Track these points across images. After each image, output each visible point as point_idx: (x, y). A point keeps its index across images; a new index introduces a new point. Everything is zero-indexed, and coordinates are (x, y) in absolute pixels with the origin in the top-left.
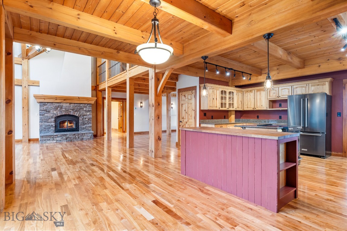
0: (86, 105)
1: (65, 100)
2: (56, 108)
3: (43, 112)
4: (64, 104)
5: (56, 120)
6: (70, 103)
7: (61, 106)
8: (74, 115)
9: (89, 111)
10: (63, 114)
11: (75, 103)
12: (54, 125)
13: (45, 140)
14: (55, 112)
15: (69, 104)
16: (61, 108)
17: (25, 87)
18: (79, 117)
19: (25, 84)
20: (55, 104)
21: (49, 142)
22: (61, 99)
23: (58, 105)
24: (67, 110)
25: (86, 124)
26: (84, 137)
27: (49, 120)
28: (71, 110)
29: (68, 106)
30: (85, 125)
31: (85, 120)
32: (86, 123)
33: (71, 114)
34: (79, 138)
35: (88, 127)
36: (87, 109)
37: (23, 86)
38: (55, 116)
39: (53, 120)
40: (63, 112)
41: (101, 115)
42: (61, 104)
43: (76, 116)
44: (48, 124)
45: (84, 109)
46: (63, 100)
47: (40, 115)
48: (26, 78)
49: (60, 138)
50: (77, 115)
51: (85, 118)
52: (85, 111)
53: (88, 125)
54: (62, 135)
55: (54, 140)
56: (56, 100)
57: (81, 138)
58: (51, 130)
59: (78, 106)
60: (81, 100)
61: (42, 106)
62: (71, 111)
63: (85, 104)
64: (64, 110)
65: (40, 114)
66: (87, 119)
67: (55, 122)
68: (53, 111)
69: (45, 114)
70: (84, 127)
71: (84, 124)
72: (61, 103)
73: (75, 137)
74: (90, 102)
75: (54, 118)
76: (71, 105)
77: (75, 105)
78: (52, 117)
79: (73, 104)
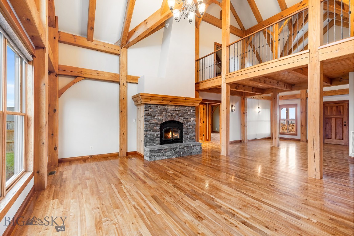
0: (191, 108)
1: (171, 102)
2: (161, 112)
3: (148, 117)
4: (170, 107)
5: (161, 127)
6: (176, 106)
7: (166, 109)
8: (178, 121)
9: (193, 116)
10: (168, 120)
11: (180, 106)
12: (159, 135)
13: (155, 156)
14: (160, 118)
15: (173, 107)
16: (166, 112)
17: (124, 84)
18: (183, 124)
19: (123, 80)
20: (160, 106)
21: (159, 159)
22: (168, 100)
23: (163, 107)
25: (190, 133)
26: (194, 151)
27: (154, 128)
28: (176, 115)
29: (173, 109)
30: (190, 135)
31: (189, 128)
32: (190, 131)
33: (176, 120)
34: (189, 152)
35: (192, 137)
36: (191, 113)
37: (121, 83)
38: (160, 123)
39: (158, 128)
40: (168, 117)
42: (166, 107)
43: (180, 122)
44: (153, 133)
45: (189, 113)
46: (169, 102)
47: (145, 121)
48: (124, 72)
49: (169, 153)
50: (182, 122)
52: (190, 116)
53: (192, 135)
54: (172, 148)
55: (163, 155)
56: (162, 101)
58: (156, 141)
59: (183, 110)
60: (187, 102)
61: (147, 110)
62: (175, 117)
64: (169, 114)
65: (146, 119)
66: (191, 127)
67: (160, 131)
68: (158, 116)
69: (151, 121)
70: (188, 136)
71: (188, 133)
72: (166, 105)
73: (184, 151)
74: (195, 104)
75: (159, 125)
76: (176, 108)
77: (180, 108)
78: (157, 124)
79: (178, 107)
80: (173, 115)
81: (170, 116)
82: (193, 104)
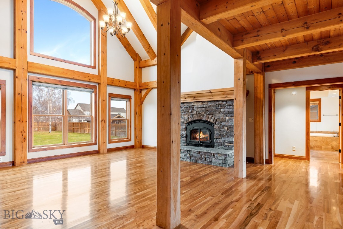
0: (225, 103)
1: (194, 98)
2: (187, 111)
4: (195, 104)
5: (187, 127)
6: (202, 102)
7: (192, 107)
8: (207, 120)
10: (195, 119)
11: (208, 101)
12: (185, 135)
14: (186, 116)
15: (200, 103)
16: (193, 110)
18: (214, 124)
20: (186, 104)
22: (191, 97)
23: (188, 105)
24: (199, 113)
25: (224, 136)
28: (204, 113)
29: (199, 107)
30: (223, 139)
31: (223, 130)
32: (224, 134)
33: (204, 119)
34: (206, 159)
35: (227, 143)
36: (226, 110)
38: (186, 122)
39: (184, 127)
40: (194, 115)
41: (261, 120)
42: (192, 104)
43: (210, 122)
45: (222, 110)
46: (192, 99)
49: (183, 154)
50: (212, 121)
51: (223, 127)
52: (223, 113)
53: (226, 140)
56: (185, 98)
57: (209, 160)
58: (183, 142)
59: (213, 106)
60: (215, 95)
62: (203, 115)
63: (223, 101)
64: (195, 112)
66: (226, 128)
67: (186, 131)
68: (184, 114)
70: (222, 141)
71: (221, 136)
73: (200, 156)
74: (229, 96)
75: (185, 125)
76: (203, 105)
77: (209, 104)
78: (183, 123)
79: (206, 103)
80: (200, 113)
81: (197, 115)
82: (226, 97)
